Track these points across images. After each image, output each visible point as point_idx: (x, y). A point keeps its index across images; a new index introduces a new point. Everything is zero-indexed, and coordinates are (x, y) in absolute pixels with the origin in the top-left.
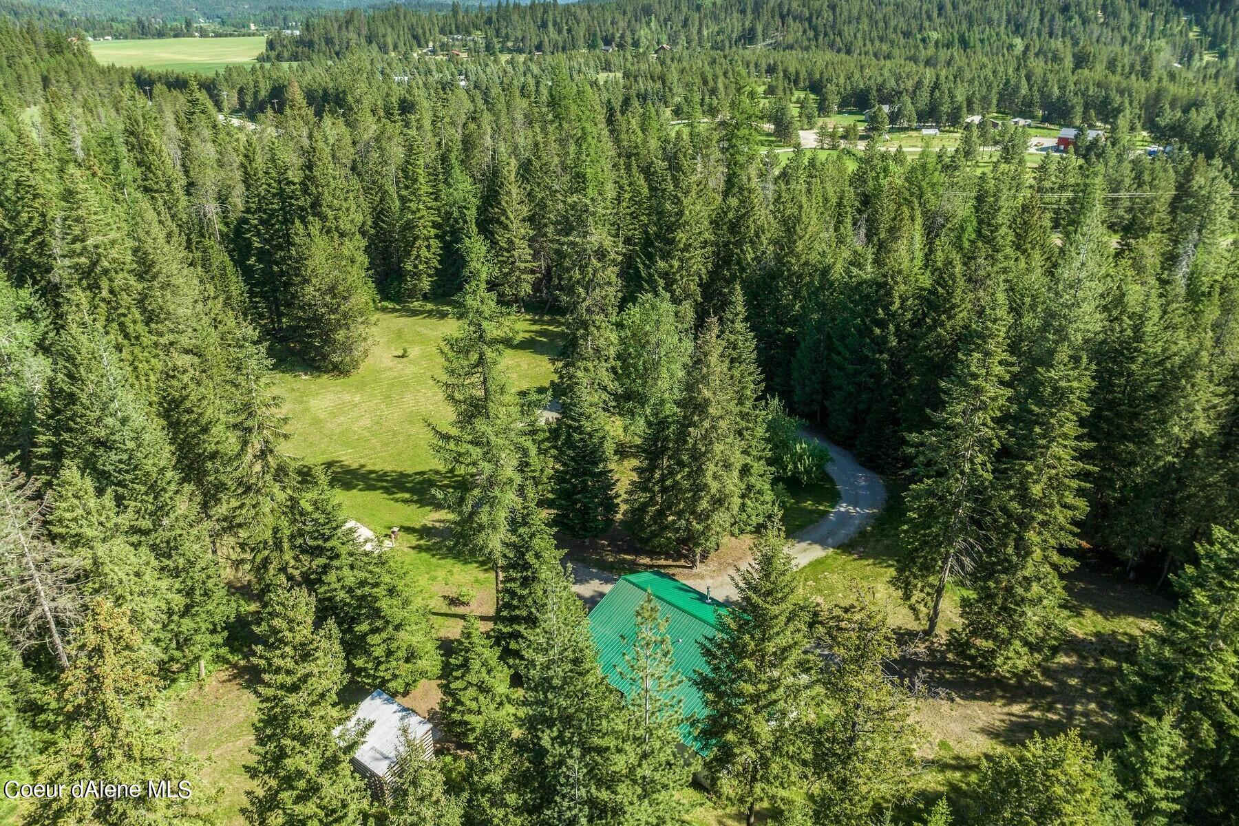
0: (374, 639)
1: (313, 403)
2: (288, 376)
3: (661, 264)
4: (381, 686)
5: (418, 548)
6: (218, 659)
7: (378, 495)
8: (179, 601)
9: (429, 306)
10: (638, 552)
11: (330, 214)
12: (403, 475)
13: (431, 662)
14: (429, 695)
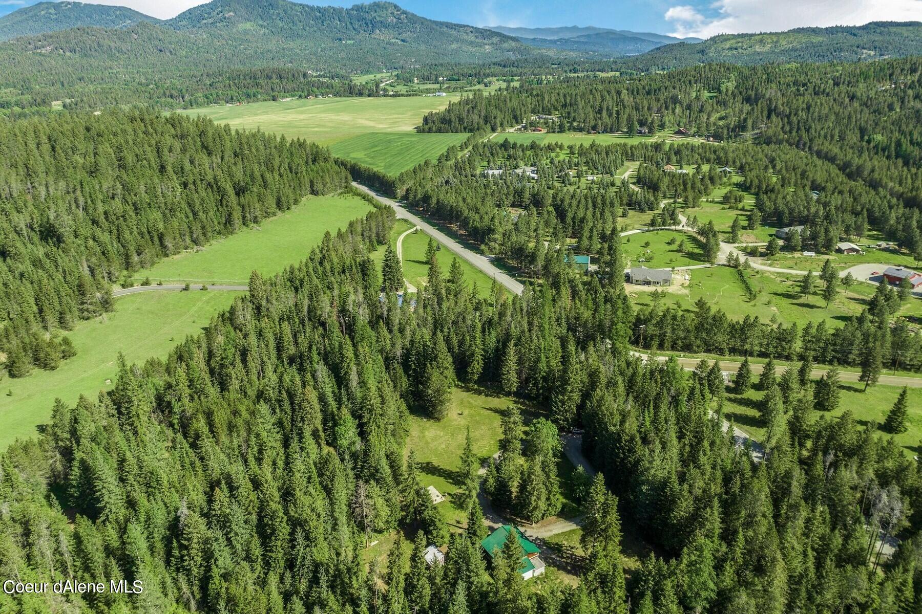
0: (434, 532)
1: (427, 433)
2: (419, 419)
3: (560, 397)
4: (434, 544)
5: (451, 502)
6: (395, 528)
7: (442, 479)
8: (389, 513)
9: (476, 387)
10: (518, 516)
11: (440, 361)
12: (451, 472)
13: (447, 539)
14: (445, 548)
